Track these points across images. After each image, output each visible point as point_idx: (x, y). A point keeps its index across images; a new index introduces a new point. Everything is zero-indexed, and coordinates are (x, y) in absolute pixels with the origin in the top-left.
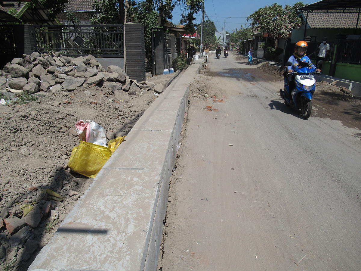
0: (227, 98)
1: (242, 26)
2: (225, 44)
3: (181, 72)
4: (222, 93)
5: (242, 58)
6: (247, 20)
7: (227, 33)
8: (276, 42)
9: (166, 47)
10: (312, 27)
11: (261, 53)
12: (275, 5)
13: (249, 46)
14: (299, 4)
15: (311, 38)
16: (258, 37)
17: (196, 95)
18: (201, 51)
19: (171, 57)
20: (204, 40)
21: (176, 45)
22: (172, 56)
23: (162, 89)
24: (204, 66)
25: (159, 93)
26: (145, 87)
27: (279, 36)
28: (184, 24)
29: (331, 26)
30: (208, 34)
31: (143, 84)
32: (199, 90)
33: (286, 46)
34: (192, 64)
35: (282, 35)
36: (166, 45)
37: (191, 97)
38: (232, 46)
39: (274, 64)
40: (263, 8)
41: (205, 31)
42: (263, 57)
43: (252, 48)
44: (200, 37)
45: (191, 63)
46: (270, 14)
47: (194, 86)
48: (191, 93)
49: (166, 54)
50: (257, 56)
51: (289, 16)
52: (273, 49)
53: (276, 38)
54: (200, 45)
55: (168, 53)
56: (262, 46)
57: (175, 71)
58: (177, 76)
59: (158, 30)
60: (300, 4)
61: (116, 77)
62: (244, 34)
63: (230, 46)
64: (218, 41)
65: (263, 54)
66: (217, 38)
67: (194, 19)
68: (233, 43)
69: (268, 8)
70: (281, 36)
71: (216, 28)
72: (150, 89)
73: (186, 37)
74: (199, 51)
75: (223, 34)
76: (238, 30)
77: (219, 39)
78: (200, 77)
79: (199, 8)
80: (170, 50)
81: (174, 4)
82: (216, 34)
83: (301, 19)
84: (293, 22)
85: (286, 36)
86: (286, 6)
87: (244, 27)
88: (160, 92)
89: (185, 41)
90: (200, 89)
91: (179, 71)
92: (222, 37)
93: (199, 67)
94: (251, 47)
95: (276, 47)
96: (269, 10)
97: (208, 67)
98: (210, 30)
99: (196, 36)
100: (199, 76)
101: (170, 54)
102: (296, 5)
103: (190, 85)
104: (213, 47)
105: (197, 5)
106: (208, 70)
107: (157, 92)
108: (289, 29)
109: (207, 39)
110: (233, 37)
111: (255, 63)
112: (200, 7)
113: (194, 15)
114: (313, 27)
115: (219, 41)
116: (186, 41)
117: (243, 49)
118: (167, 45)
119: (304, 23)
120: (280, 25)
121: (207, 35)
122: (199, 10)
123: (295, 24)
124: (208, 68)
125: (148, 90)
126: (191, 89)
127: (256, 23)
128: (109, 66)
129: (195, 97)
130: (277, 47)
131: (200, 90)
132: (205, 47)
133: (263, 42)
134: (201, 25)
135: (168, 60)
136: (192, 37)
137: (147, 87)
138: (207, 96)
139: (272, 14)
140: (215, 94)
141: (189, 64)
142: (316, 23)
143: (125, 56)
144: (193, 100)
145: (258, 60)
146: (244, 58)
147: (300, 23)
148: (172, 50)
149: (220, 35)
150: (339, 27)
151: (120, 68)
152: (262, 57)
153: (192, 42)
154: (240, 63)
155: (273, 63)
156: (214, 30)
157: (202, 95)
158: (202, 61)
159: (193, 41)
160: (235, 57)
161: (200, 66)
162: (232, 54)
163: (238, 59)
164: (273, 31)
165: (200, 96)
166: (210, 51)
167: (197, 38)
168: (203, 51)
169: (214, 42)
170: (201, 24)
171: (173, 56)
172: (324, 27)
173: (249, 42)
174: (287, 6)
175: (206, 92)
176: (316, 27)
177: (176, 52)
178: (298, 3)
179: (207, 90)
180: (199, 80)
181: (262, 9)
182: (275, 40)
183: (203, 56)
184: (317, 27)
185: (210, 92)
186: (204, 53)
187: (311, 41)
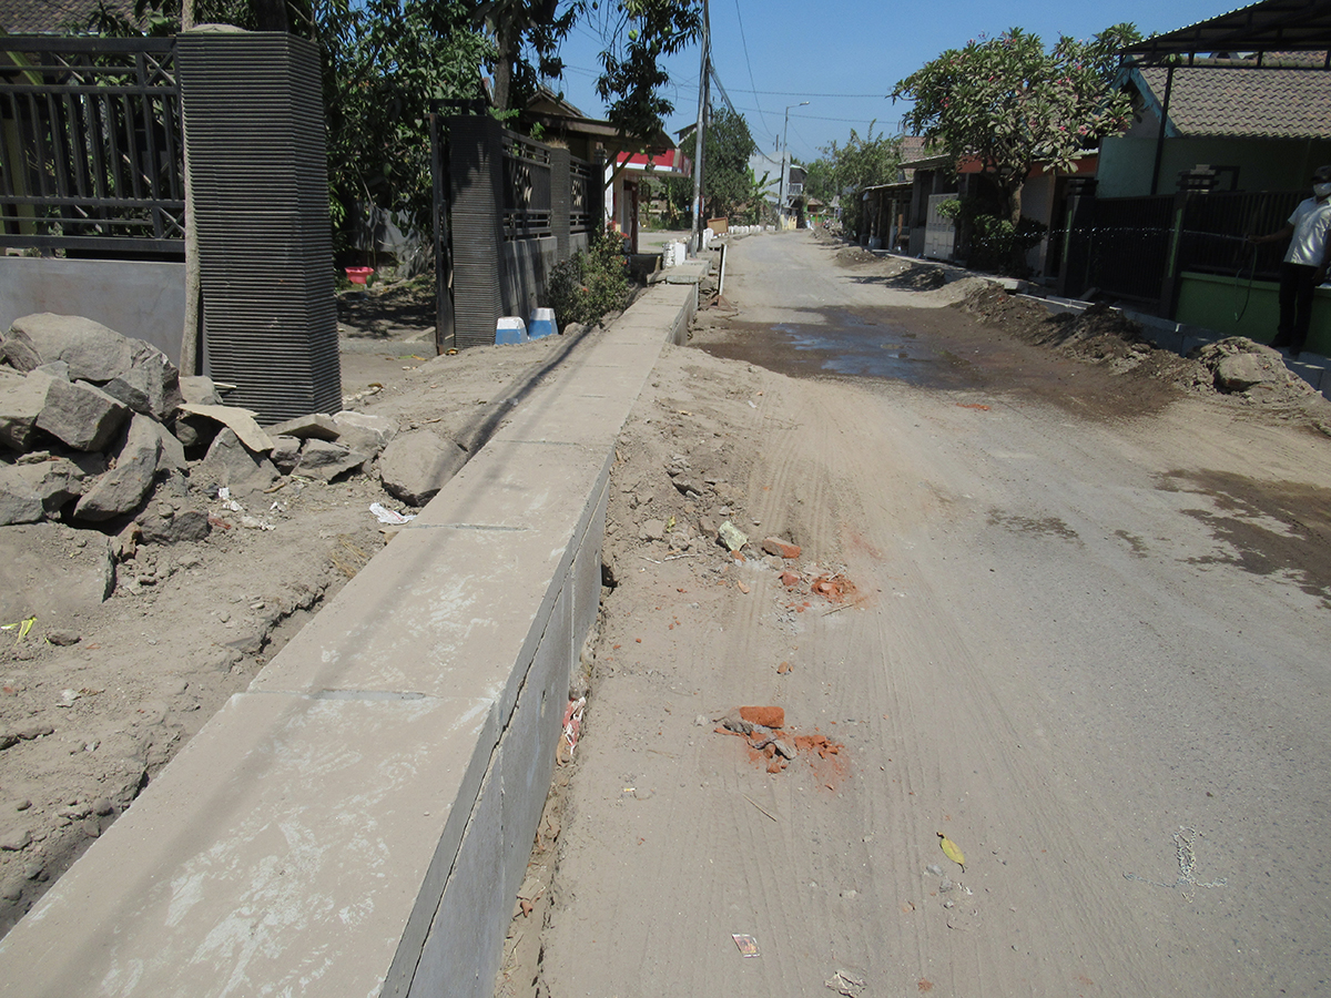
0: (873, 553)
1: (855, 134)
2: (784, 201)
3: (587, 332)
4: (833, 510)
5: (862, 260)
6: (891, 99)
7: (793, 162)
8: (1017, 195)
9: (524, 204)
10: (1183, 129)
11: (940, 239)
12: (1015, 34)
13: (887, 209)
14: (1120, 31)
15: (1217, 173)
16: (924, 174)
17: (654, 528)
18: (695, 224)
19: (551, 253)
20: (707, 185)
21: (579, 199)
22: (556, 247)
23: (431, 470)
24: (709, 294)
25: (412, 502)
26: (314, 457)
27: (1029, 170)
28: (615, 97)
29: (1266, 129)
30: (722, 163)
31: (304, 435)
32: (682, 490)
33: (1075, 209)
34: (653, 283)
35: (1048, 163)
36: (522, 192)
37: (622, 544)
38: (812, 209)
39: (1014, 288)
40: (960, 50)
41: (712, 152)
42: (951, 256)
43: (900, 216)
44: (693, 171)
45: (649, 277)
46: (994, 73)
47: (650, 455)
48: (622, 511)
49: (518, 237)
50: (922, 252)
51: (1082, 83)
52: (1006, 224)
53: (1019, 176)
54: (690, 203)
55: (532, 230)
56: (951, 210)
57: (561, 327)
58: (561, 360)
59: (465, 111)
60: (1125, 31)
61: (28, 413)
62: (866, 163)
63: (805, 210)
64: (760, 191)
65: (951, 242)
66: (757, 180)
67: (661, 78)
68: (815, 197)
69: (986, 48)
70: (1046, 168)
71: (753, 143)
72: (356, 471)
73: (629, 166)
74: (689, 226)
75: (778, 163)
76: (841, 146)
77: (762, 183)
78: (690, 370)
79: (683, 26)
80: (545, 216)
81: (572, 9)
82: (755, 164)
83: (1130, 96)
84: (1098, 112)
85: (1066, 169)
86: (1062, 40)
87: (863, 136)
88: (417, 491)
89: (628, 185)
90: (685, 483)
91: (581, 327)
92: (775, 174)
93: (686, 303)
94: (897, 215)
95: (1017, 214)
96: (988, 56)
97: (725, 296)
98: (732, 147)
99: (676, 164)
100: (686, 362)
101: (541, 235)
102: (1107, 35)
103: (624, 451)
104: (741, 214)
105: (675, 12)
106: (726, 314)
107: (394, 492)
108: (1078, 136)
109: (718, 180)
110: (817, 177)
111: (923, 279)
112: (689, 22)
113: (662, 61)
114: (1191, 130)
115: (764, 191)
116: (636, 185)
117: (859, 220)
118: (528, 193)
119: (1142, 115)
120: (1042, 122)
121: (718, 165)
122: (683, 38)
123: (1108, 116)
124: (726, 303)
125: (340, 478)
126: (628, 479)
127: (929, 113)
128: (20, 323)
129: (650, 539)
130: (1021, 216)
131: (688, 488)
132: (710, 213)
133: (951, 195)
134: (695, 130)
135: (529, 265)
136: (658, 168)
137: (330, 459)
138: (736, 539)
139: (1003, 71)
140: (791, 515)
141: (644, 284)
142: (1198, 113)
143: (190, 246)
144: (638, 569)
145: (933, 267)
146: (871, 259)
147: (1128, 113)
148: (555, 221)
149: (768, 166)
150: (1302, 132)
151: (118, 336)
152: (947, 258)
153: (661, 194)
154: (859, 280)
155: (1010, 283)
156: (745, 147)
157: (703, 531)
158: (698, 268)
159: (667, 189)
160: (829, 252)
161: (690, 294)
162: (816, 241)
163: (845, 261)
164: (1007, 146)
165: (685, 533)
166: (732, 228)
167: (679, 171)
168: (703, 225)
169: (747, 192)
170: (695, 126)
171: (563, 244)
172: (1236, 131)
173: (884, 196)
174: (1066, 41)
175: (730, 504)
176: (1202, 130)
177: (582, 227)
178: (1117, 26)
179: (738, 490)
180: (681, 395)
181: (954, 52)
182: (1014, 186)
183: (704, 246)
184: (1208, 129)
185: (758, 501)
186: (708, 234)
187: (1217, 188)
